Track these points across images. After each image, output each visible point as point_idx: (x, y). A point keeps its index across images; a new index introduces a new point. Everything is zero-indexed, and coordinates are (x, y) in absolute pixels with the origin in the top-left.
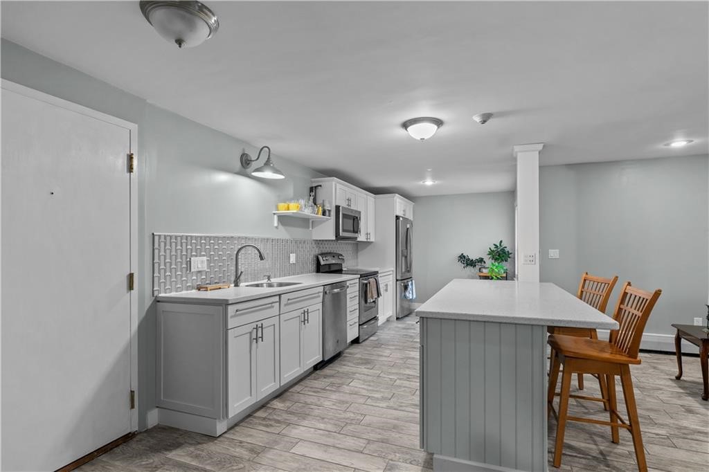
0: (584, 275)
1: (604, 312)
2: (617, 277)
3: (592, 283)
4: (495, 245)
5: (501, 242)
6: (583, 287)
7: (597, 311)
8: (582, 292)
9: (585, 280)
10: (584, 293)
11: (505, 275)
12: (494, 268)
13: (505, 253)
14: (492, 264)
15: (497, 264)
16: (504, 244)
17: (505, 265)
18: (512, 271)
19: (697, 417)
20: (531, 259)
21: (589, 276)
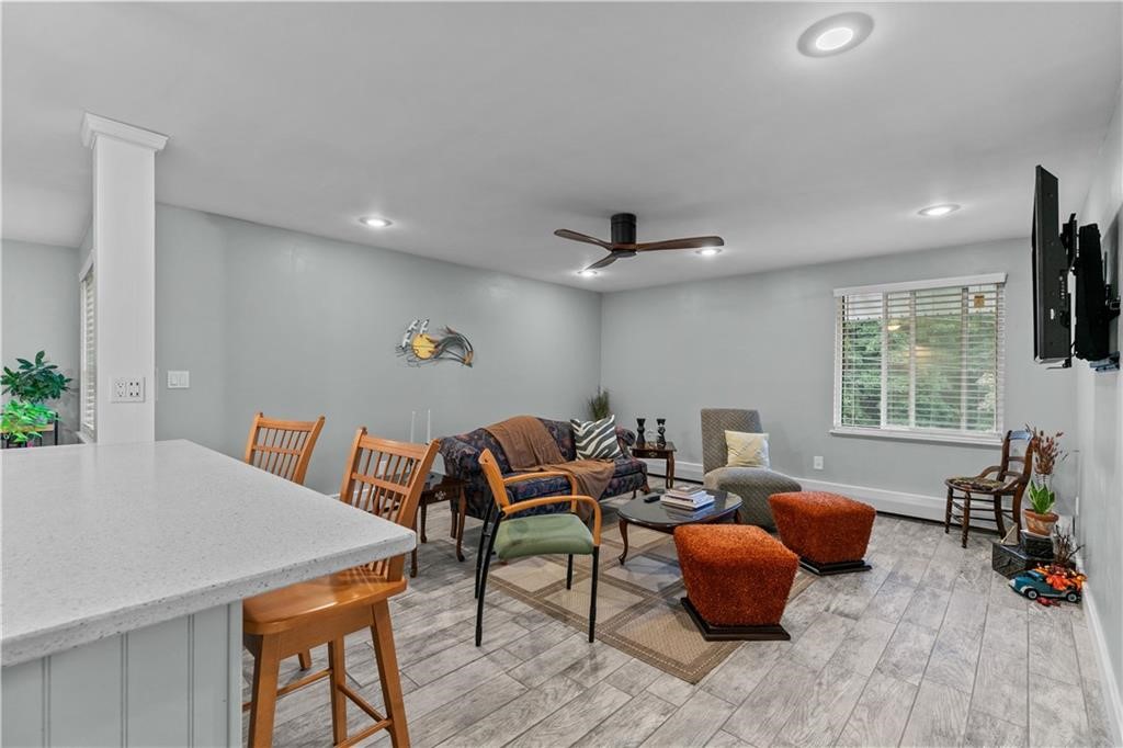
0: (257, 418)
1: (301, 484)
2: (323, 418)
3: (272, 432)
4: (20, 361)
5: (41, 355)
6: (255, 442)
7: (287, 482)
8: (253, 451)
9: (258, 428)
10: (258, 454)
11: (51, 428)
12: (19, 413)
13: (52, 379)
14: (14, 404)
15: (27, 404)
16: (48, 360)
17: (54, 407)
18: (73, 415)
19: (418, 610)
20: (135, 389)
21: (268, 419)
